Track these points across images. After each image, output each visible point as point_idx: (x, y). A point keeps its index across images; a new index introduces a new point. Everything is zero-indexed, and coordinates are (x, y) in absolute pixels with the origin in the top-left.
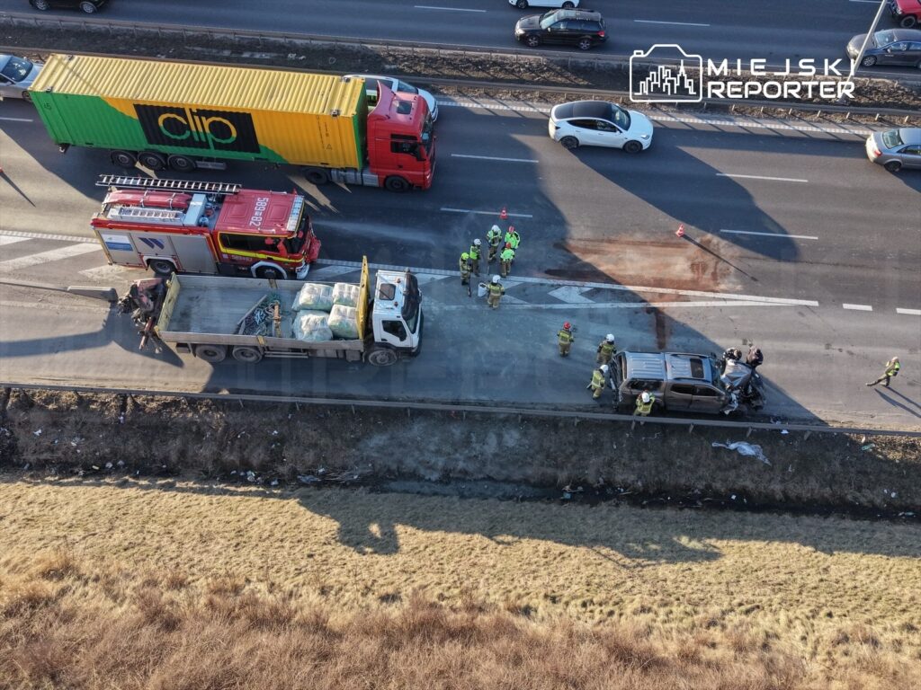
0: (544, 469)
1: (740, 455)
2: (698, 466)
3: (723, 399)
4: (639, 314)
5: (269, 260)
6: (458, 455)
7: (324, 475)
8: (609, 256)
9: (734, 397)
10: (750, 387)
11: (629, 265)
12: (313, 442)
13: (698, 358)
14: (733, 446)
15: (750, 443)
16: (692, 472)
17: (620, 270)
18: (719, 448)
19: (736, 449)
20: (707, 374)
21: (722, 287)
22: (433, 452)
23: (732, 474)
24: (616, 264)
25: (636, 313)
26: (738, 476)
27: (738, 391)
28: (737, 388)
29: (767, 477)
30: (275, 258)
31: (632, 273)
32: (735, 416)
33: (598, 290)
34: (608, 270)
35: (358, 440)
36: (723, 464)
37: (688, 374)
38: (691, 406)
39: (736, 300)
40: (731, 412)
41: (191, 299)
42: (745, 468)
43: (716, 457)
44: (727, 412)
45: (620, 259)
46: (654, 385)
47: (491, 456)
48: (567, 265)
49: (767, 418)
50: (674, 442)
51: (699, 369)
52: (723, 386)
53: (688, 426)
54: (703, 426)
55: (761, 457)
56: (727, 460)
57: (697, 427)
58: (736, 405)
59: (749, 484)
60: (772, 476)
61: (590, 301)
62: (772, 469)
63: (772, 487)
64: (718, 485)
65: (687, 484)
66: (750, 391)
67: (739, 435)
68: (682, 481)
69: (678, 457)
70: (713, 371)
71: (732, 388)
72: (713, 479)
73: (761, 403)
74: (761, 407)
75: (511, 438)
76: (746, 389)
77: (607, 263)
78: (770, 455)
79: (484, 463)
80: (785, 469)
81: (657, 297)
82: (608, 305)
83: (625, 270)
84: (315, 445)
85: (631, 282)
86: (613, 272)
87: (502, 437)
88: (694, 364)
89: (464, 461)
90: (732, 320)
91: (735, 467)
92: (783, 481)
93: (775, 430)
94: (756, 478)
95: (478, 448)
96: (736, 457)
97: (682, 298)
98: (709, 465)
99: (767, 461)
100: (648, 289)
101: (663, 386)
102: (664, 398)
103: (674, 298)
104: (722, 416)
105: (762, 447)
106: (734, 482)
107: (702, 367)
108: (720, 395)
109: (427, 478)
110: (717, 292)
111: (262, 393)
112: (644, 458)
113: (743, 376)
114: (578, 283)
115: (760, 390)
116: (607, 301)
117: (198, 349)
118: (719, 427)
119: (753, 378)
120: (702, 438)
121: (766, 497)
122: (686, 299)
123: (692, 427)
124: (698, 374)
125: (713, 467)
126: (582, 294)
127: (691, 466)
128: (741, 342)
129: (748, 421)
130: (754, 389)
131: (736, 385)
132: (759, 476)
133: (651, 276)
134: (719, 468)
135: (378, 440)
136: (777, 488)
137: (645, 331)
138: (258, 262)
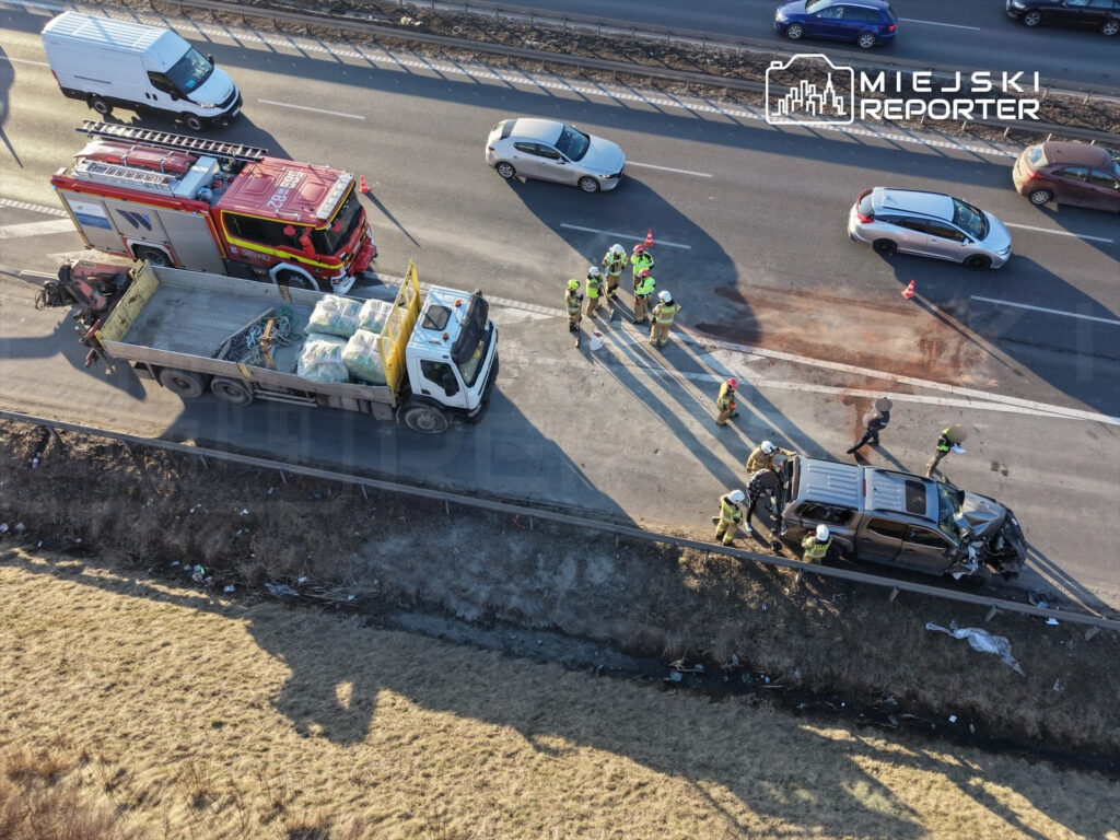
0: (644, 627)
1: (971, 650)
2: (898, 658)
3: (954, 552)
4: (832, 404)
5: (293, 261)
6: (511, 586)
7: (305, 587)
8: (797, 314)
9: (972, 552)
10: (1001, 539)
11: (825, 330)
12: (298, 534)
13: (919, 480)
14: (961, 633)
15: (992, 632)
16: (887, 668)
17: (810, 336)
18: (936, 634)
19: (965, 639)
20: (932, 509)
21: (966, 378)
22: (473, 575)
23: (954, 682)
24: (805, 326)
25: (828, 401)
26: (965, 685)
27: (979, 544)
28: (980, 538)
29: (1015, 693)
30: (301, 259)
31: (828, 342)
32: (969, 584)
33: (773, 361)
34: (791, 333)
35: (365, 540)
36: (941, 661)
37: (900, 505)
38: (898, 558)
39: (986, 400)
40: (963, 577)
41: (168, 302)
42: (977, 674)
43: (930, 647)
44: (957, 576)
45: (813, 320)
46: (842, 515)
47: (563, 594)
48: (731, 320)
49: (1023, 595)
50: (862, 615)
51: (920, 499)
52: (957, 530)
53: (889, 590)
54: (914, 593)
55: (1008, 659)
56: (950, 655)
57: (902, 593)
58: (974, 567)
59: (983, 702)
60: (1025, 693)
61: (758, 376)
62: (1024, 682)
63: (1022, 712)
64: (929, 695)
65: (877, 685)
66: (1001, 546)
67: (974, 617)
68: (869, 680)
69: (867, 639)
70: (942, 504)
71: (971, 538)
72: (921, 684)
73: (1016, 568)
74: (1016, 575)
75: (600, 569)
76: (993, 543)
77: (793, 323)
78: (1024, 657)
79: (551, 604)
80: (1046, 686)
81: (862, 381)
82: (785, 385)
83: (816, 337)
84: (300, 540)
85: (826, 355)
86: (800, 338)
87: (586, 566)
88: (911, 488)
89: (520, 597)
90: (977, 431)
91: (961, 669)
92: (1041, 705)
93: (1036, 617)
94: (996, 694)
95: (545, 579)
96: (964, 652)
97: (901, 388)
98: (918, 659)
99: (1017, 667)
100: (851, 368)
101: (855, 521)
102: (855, 539)
103: (889, 386)
104: (946, 581)
105: (1011, 642)
106: (957, 694)
107: (924, 497)
108: (948, 546)
109: (459, 614)
110: (958, 385)
111: (242, 452)
112: (810, 631)
113: (991, 520)
114: (743, 348)
115: (1017, 546)
116: (784, 379)
117: (163, 374)
118: (941, 599)
119: (1008, 526)
120: (911, 613)
121: (1009, 726)
122: (909, 390)
123: (895, 593)
124: (916, 508)
125: (923, 663)
126: (747, 364)
127: (886, 656)
128: (989, 466)
129: (990, 594)
130: (1007, 543)
131: (979, 533)
132: (1000, 690)
133: (857, 350)
134: (934, 667)
135: (394, 544)
136: (1030, 715)
137: (839, 430)
138: (280, 262)
